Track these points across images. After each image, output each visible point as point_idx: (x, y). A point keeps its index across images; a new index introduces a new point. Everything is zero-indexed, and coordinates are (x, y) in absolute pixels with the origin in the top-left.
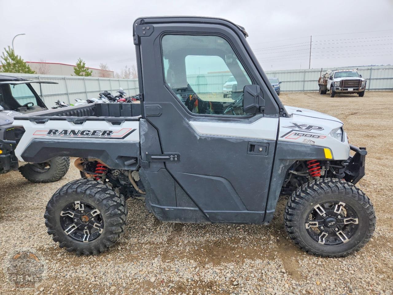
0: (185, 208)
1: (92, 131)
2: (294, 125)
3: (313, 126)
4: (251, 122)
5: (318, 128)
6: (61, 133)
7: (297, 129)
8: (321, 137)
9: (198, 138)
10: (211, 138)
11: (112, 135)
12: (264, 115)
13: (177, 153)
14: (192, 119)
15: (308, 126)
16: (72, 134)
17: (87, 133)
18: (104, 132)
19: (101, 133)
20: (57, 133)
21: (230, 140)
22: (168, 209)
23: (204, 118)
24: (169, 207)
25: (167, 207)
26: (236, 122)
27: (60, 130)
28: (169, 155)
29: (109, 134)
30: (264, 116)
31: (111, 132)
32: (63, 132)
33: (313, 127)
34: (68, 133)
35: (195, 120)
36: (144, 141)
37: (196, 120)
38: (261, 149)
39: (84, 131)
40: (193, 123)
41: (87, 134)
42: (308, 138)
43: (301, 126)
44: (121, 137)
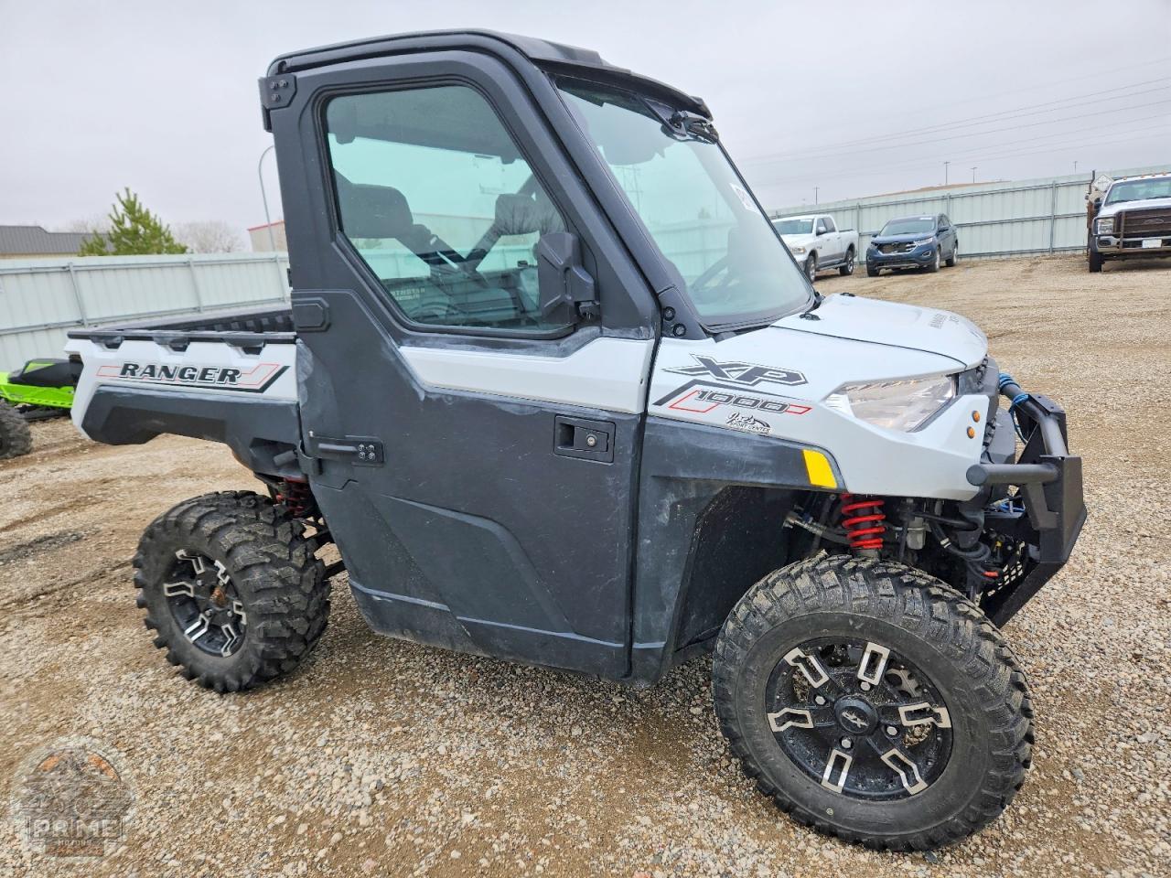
0: (419, 601)
1: (200, 370)
2: (703, 365)
3: (766, 370)
4: (565, 353)
5: (785, 375)
6: (144, 373)
7: (711, 378)
8: (791, 409)
9: (422, 397)
10: (454, 397)
11: (241, 382)
12: (601, 332)
13: (376, 438)
14: (408, 340)
15: (750, 368)
16: (164, 377)
17: (192, 373)
18: (225, 372)
19: (218, 376)
20: (138, 373)
21: (503, 407)
22: (379, 599)
23: (437, 338)
24: (382, 593)
25: (377, 592)
26: (525, 350)
27: (143, 366)
28: (356, 443)
29: (232, 379)
30: (601, 335)
31: (236, 372)
32: (148, 371)
33: (767, 374)
34: (157, 372)
35: (415, 342)
36: (306, 400)
37: (417, 341)
38: (591, 441)
39: (184, 370)
40: (409, 353)
41: (192, 377)
42: (746, 412)
43: (724, 370)
44: (258, 387)
